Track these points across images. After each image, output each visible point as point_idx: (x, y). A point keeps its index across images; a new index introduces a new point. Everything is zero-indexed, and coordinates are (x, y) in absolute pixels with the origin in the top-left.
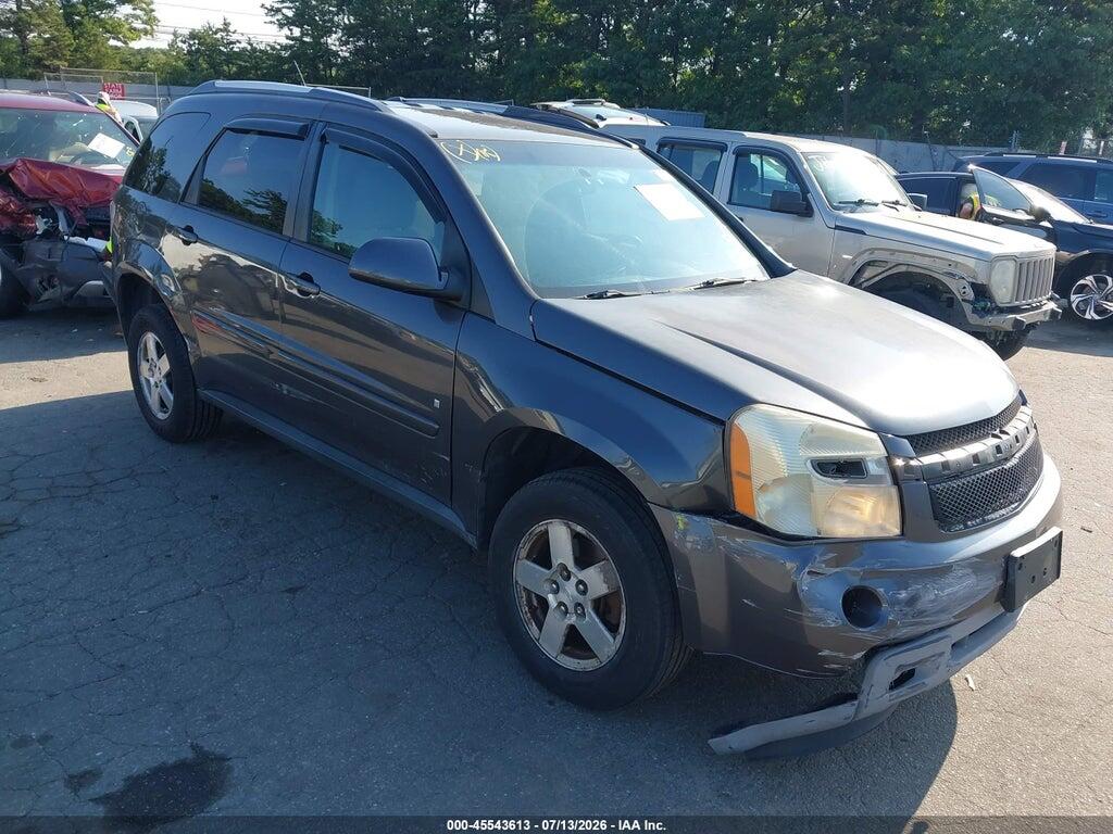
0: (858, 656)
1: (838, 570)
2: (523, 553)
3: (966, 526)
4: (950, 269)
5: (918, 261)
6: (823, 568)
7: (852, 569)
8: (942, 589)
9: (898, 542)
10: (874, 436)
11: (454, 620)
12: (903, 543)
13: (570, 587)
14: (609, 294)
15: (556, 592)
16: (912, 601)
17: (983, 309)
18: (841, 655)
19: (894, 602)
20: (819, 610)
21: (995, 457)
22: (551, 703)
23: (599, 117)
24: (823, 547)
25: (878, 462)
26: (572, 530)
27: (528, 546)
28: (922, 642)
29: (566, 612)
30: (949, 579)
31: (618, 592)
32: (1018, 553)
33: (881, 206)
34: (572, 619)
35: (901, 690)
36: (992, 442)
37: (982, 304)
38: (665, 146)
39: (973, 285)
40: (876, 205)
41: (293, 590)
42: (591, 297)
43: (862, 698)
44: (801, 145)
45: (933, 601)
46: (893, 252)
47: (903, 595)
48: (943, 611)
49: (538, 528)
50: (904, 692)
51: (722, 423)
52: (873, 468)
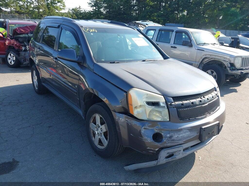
0: (157, 150)
1: (152, 128)
2: (92, 121)
3: (189, 120)
4: (225, 59)
5: (217, 57)
6: (148, 127)
7: (156, 128)
8: (180, 135)
9: (168, 122)
10: (162, 97)
11: (82, 135)
12: (170, 123)
13: (100, 130)
14: (116, 62)
15: (97, 130)
16: (171, 137)
17: (232, 69)
18: (153, 149)
19: (166, 137)
20: (146, 137)
21: (199, 103)
22: (95, 156)
23: (147, 24)
24: (149, 123)
25: (163, 103)
26: (100, 116)
27: (92, 120)
28: (174, 147)
29: (99, 135)
30: (182, 132)
31: (107, 131)
32: (204, 127)
33: (210, 45)
34: (99, 137)
35: (169, 159)
36: (199, 99)
37: (232, 68)
38: (160, 31)
39: (230, 63)
40: (209, 44)
41: (49, 127)
42: (111, 63)
43: (159, 160)
44: (190, 30)
45: (177, 137)
46: (211, 55)
47: (168, 135)
48: (179, 140)
49: (94, 116)
50: (170, 159)
51: (127, 92)
52: (162, 104)
